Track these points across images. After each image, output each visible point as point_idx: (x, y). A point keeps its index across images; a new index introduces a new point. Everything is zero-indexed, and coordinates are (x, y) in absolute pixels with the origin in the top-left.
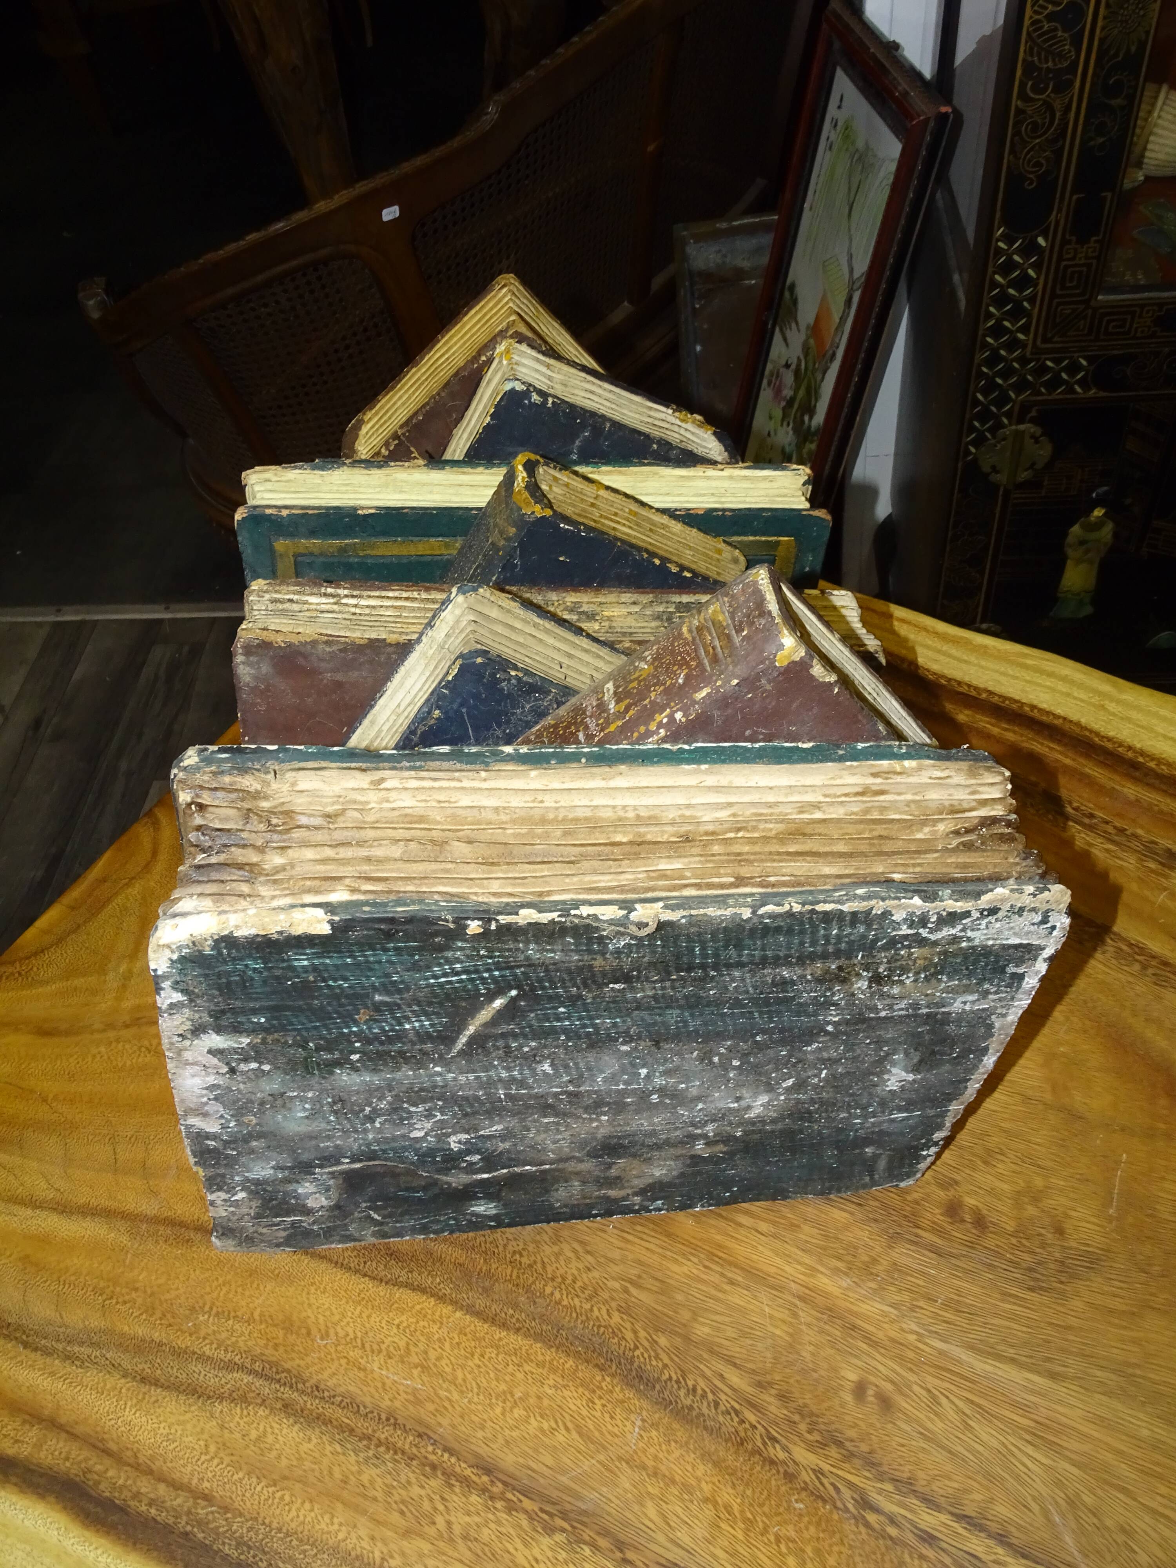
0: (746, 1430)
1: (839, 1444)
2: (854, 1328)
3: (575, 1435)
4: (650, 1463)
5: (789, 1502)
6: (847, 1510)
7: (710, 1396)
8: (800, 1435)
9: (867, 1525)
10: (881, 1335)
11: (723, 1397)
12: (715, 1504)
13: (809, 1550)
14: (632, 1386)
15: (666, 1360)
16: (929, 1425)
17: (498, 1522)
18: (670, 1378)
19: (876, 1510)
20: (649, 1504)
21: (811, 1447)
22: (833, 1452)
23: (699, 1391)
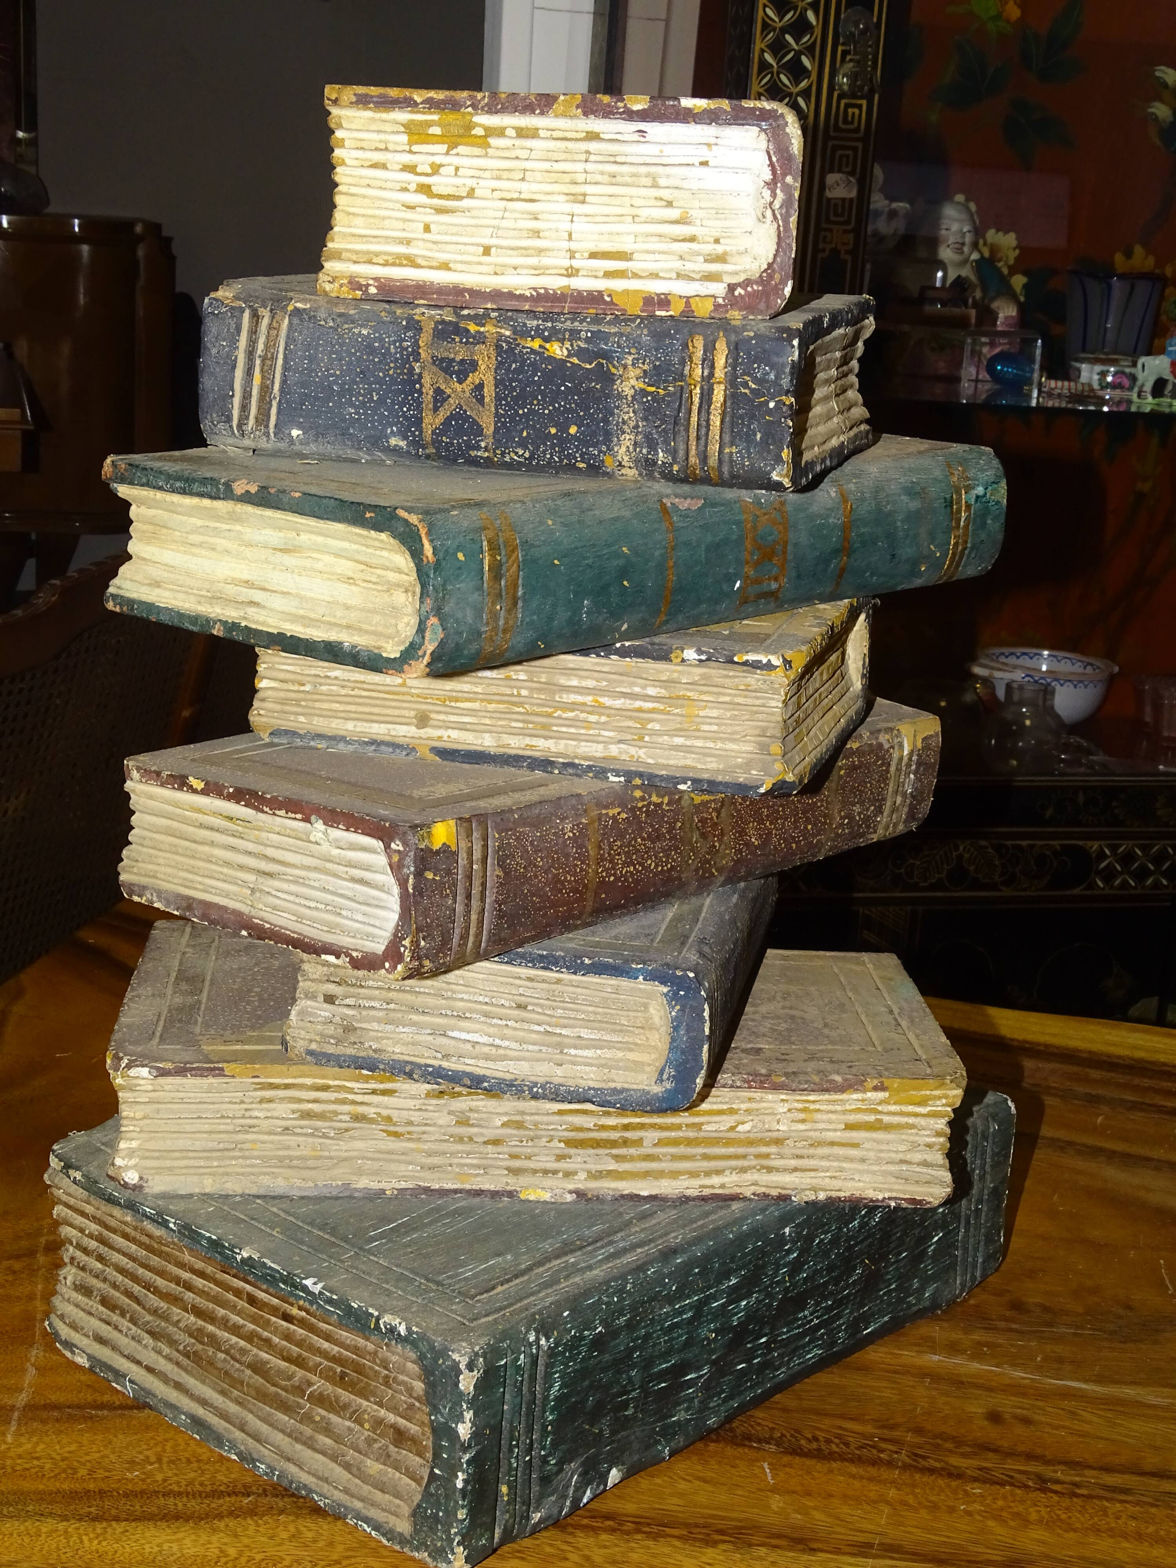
0: (890, 1456)
1: (995, 1451)
2: (962, 1383)
3: (698, 1483)
4: (799, 1488)
5: (966, 1491)
6: (1026, 1487)
7: (837, 1441)
8: (950, 1451)
9: (1055, 1492)
10: (993, 1384)
11: (850, 1439)
12: (888, 1503)
13: (1004, 1514)
14: (745, 1445)
15: (771, 1425)
16: (1076, 1427)
17: (649, 1548)
18: (783, 1435)
19: (1057, 1482)
20: (814, 1513)
21: (964, 1455)
22: (991, 1455)
23: (821, 1439)
